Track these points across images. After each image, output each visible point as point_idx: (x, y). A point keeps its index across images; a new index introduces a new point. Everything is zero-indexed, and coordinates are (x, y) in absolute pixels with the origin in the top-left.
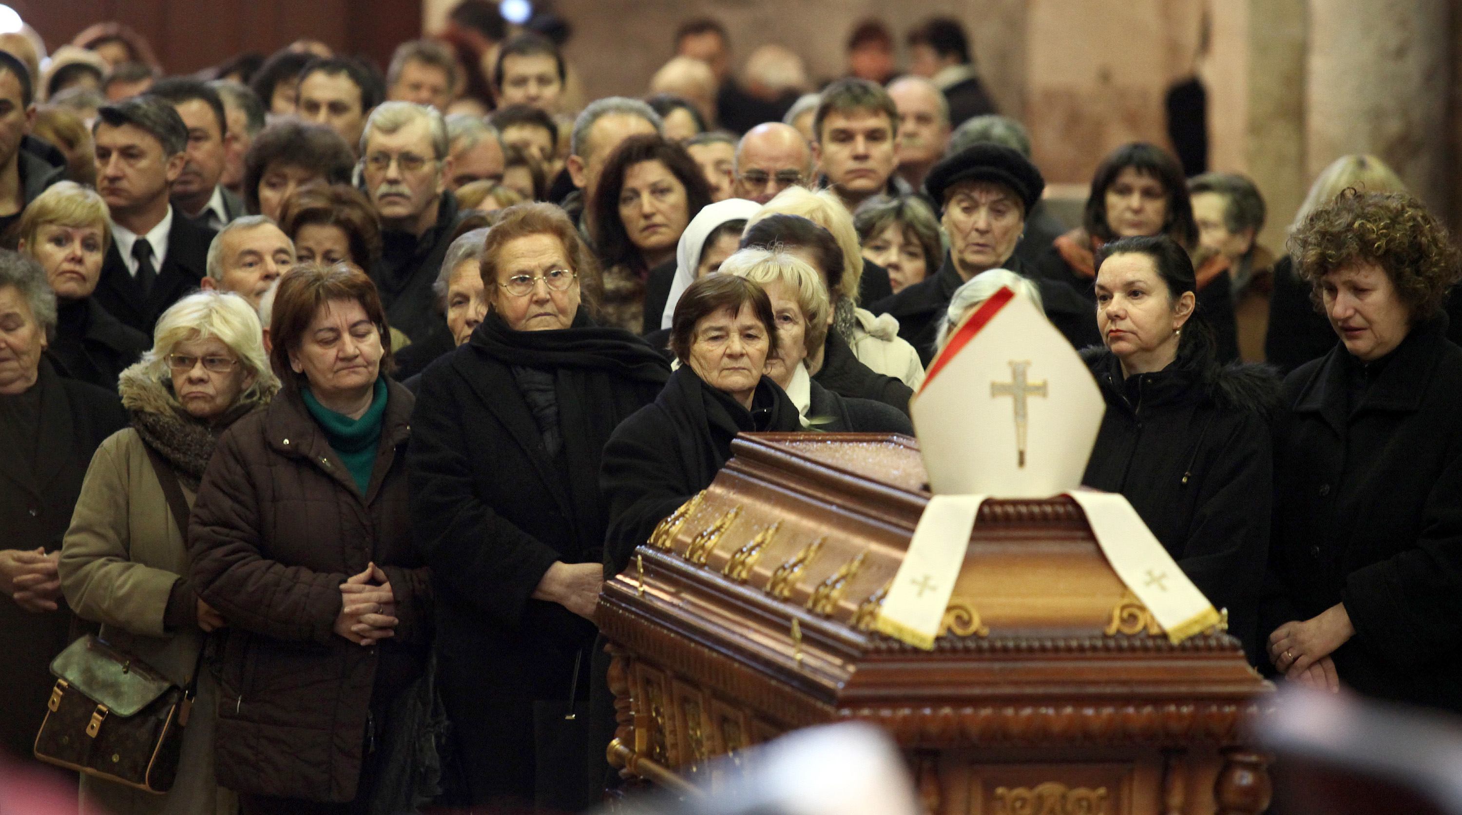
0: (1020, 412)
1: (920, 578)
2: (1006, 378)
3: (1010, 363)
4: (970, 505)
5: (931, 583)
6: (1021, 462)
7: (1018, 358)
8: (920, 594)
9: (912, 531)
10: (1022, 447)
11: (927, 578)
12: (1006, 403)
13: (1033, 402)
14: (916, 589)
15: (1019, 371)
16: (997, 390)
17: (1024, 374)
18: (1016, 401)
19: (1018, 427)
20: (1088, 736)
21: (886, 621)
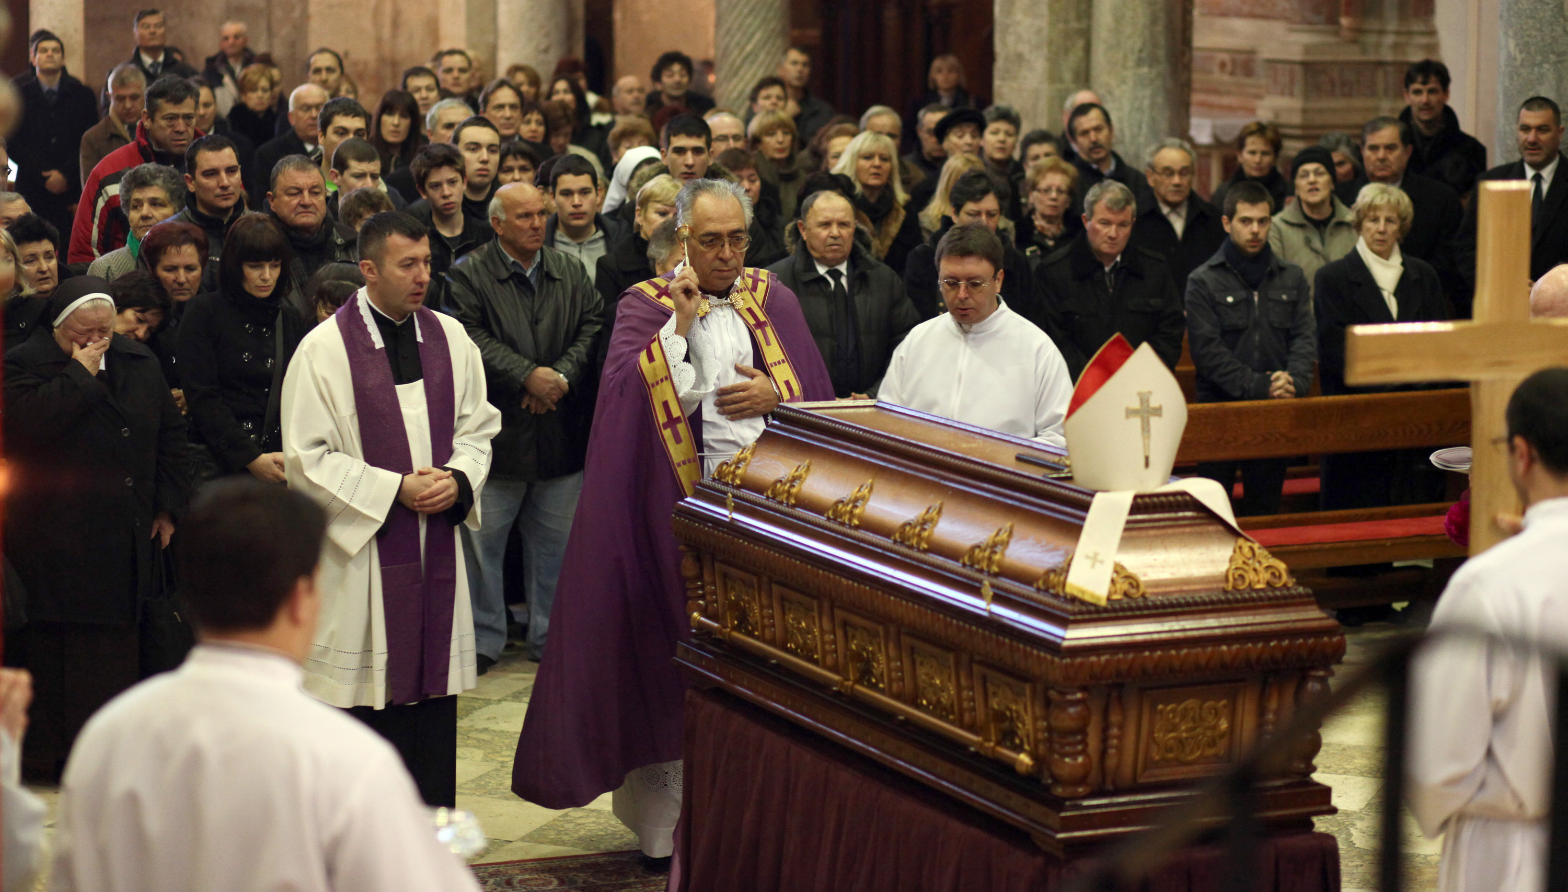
0: (1146, 429)
1: (1091, 555)
2: (1136, 405)
3: (1139, 394)
4: (1127, 499)
5: (1100, 558)
6: (1147, 464)
7: (1144, 390)
8: (1093, 566)
9: (1083, 519)
10: (1147, 454)
11: (1096, 554)
12: (1136, 422)
13: (1154, 421)
14: (1089, 562)
15: (1144, 399)
16: (1130, 413)
17: (1148, 401)
18: (1142, 421)
19: (1144, 438)
20: (1224, 666)
21: (1072, 586)
